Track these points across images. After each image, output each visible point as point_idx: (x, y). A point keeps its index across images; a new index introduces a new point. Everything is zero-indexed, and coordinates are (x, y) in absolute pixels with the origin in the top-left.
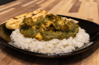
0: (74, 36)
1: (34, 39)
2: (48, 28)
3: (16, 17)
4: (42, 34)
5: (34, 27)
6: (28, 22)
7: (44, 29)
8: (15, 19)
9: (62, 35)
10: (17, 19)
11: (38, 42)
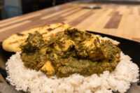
0: (113, 69)
1: (40, 72)
2: (65, 52)
3: (23, 33)
4: (53, 64)
5: (44, 51)
6: (34, 42)
7: (58, 55)
8: (19, 35)
9: (90, 67)
10: (22, 35)
11: (45, 78)
